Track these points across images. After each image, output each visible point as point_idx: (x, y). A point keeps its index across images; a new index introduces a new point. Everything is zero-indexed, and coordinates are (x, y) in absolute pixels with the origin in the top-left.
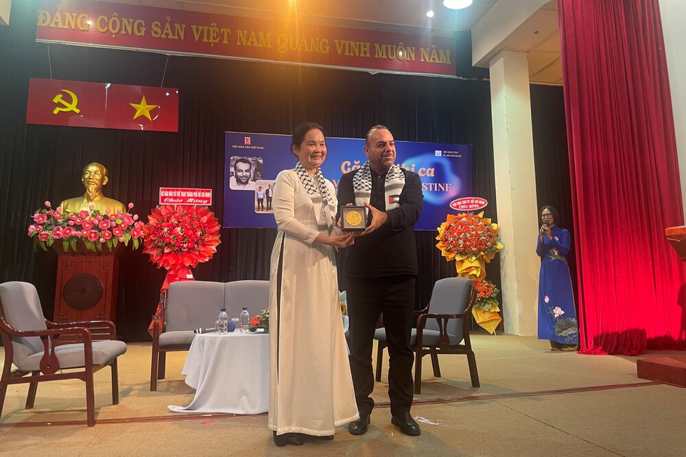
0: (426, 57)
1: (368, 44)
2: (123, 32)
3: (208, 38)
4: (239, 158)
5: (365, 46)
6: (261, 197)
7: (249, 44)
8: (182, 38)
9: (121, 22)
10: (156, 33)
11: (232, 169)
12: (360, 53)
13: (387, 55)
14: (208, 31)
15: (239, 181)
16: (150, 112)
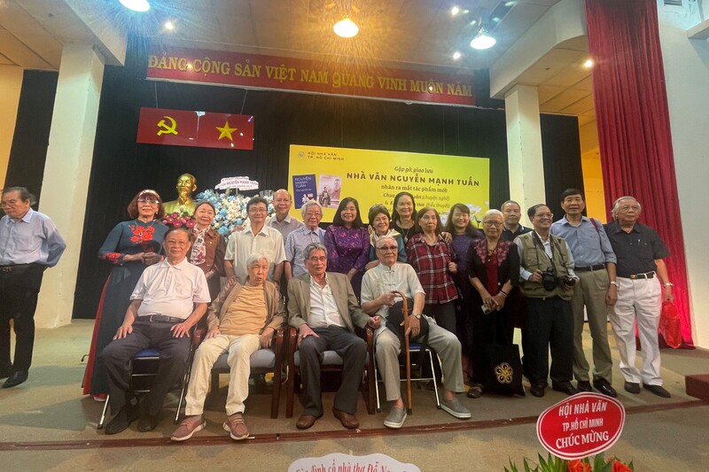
0: (451, 91)
1: (405, 81)
2: (213, 72)
3: (278, 76)
5: (402, 82)
7: (310, 81)
8: (258, 76)
9: (212, 65)
10: (238, 72)
12: (398, 87)
13: (420, 89)
14: (279, 70)
16: (232, 134)
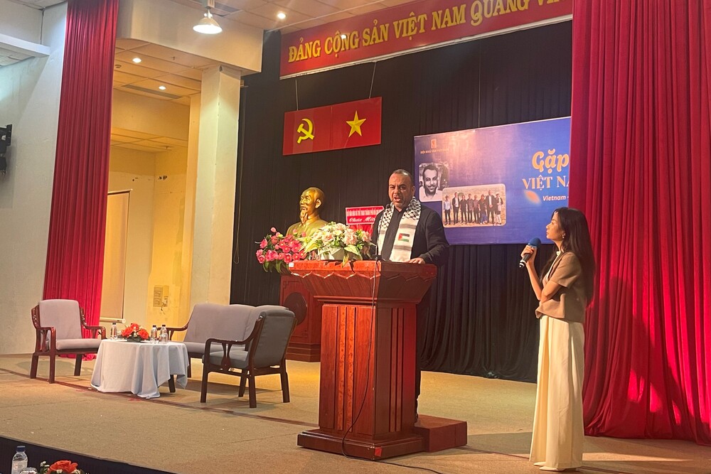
2: (343, 49)
4: (426, 165)
6: (448, 208)
7: (443, 26)
8: (386, 39)
10: (366, 41)
11: (421, 179)
14: (408, 23)
15: (428, 192)
16: (361, 127)
